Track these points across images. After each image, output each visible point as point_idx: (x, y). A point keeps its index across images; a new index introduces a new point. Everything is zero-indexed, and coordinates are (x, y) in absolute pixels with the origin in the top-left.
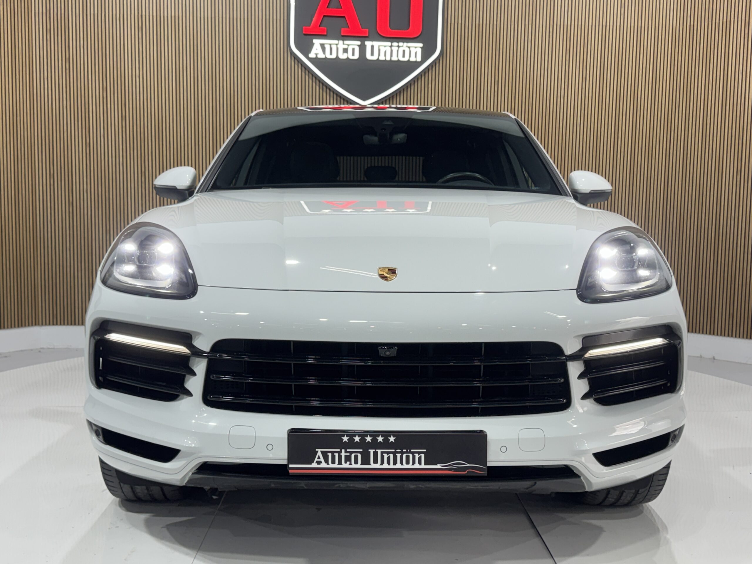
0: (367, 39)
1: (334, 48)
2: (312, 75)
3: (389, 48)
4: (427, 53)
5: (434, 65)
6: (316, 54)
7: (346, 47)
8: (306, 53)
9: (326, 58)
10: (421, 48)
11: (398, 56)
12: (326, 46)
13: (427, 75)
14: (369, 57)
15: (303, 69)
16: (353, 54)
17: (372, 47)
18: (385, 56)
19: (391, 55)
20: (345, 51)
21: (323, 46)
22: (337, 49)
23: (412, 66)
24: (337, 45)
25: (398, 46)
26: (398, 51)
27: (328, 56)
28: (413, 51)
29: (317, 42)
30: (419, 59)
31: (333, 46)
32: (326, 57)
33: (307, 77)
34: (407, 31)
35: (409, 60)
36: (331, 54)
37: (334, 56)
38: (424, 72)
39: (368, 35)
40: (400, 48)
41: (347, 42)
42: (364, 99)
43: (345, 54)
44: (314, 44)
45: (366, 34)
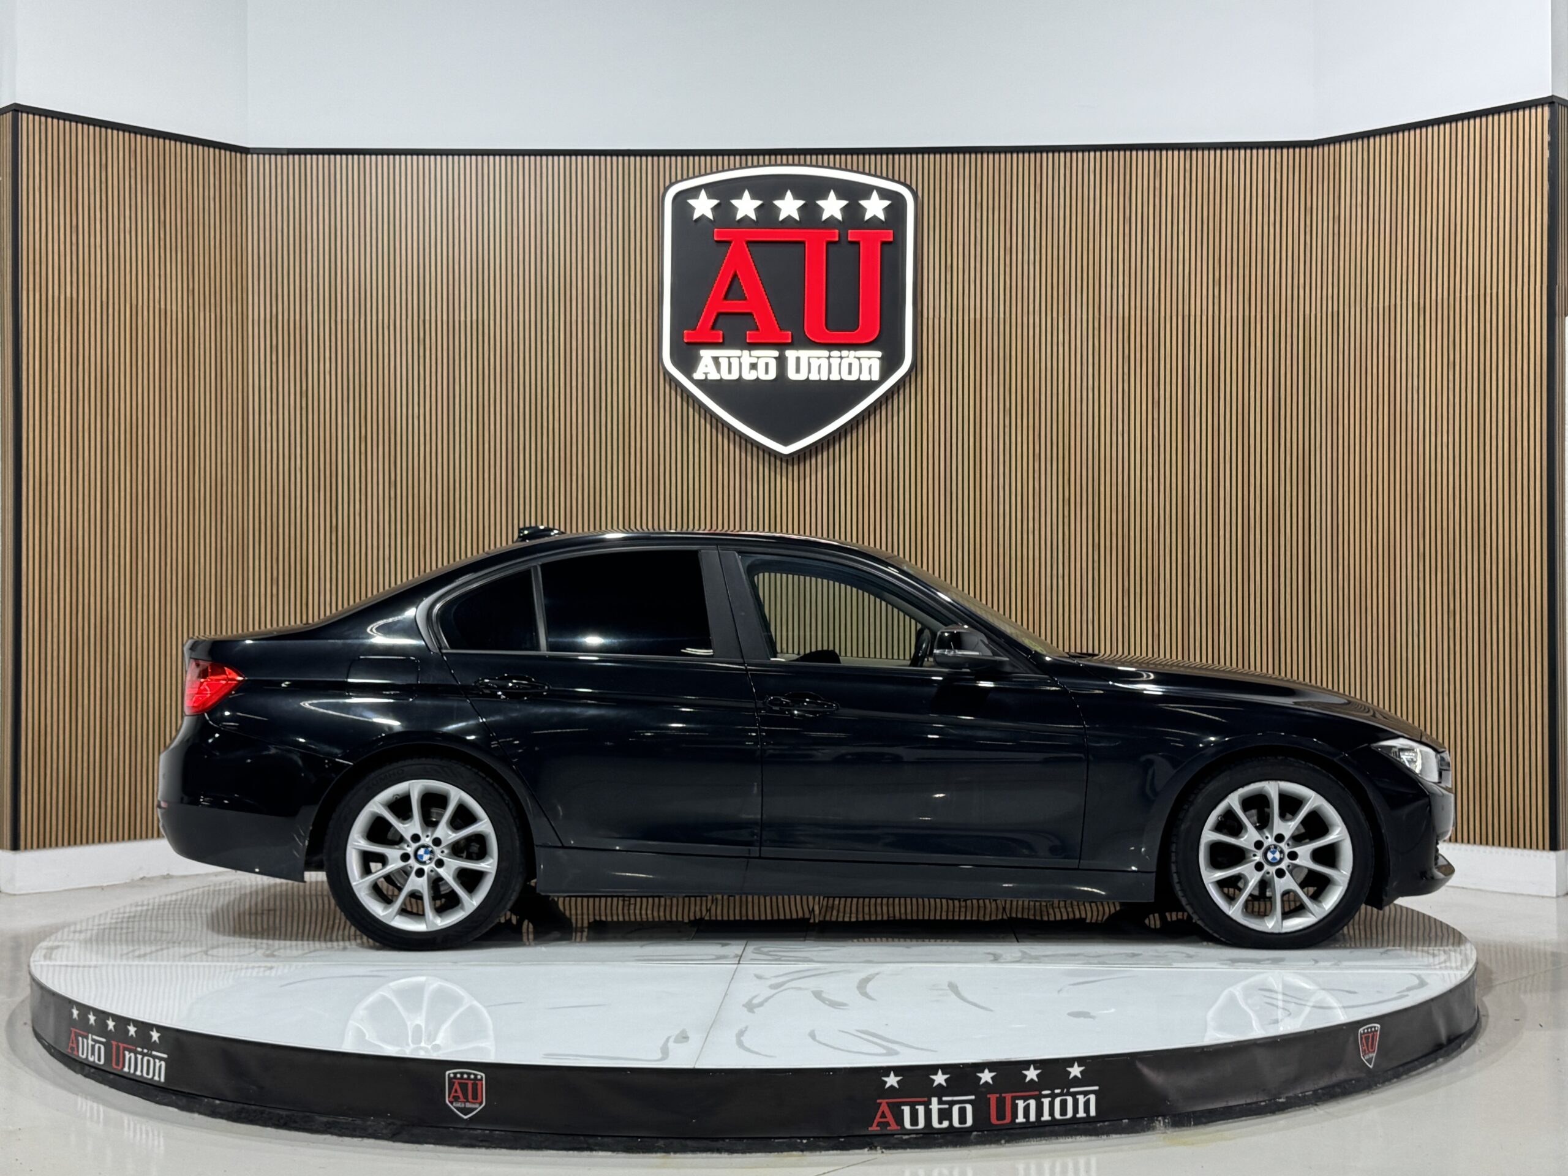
0: (788, 346)
1: (735, 363)
2: (700, 407)
3: (827, 360)
4: (889, 365)
5: (901, 385)
6: (706, 374)
7: (754, 360)
8: (688, 372)
9: (721, 380)
10: (879, 358)
11: (840, 373)
12: (721, 360)
13: (890, 402)
14: (792, 375)
15: (685, 397)
16: (767, 372)
17: (798, 359)
18: (819, 373)
19: (830, 372)
20: (754, 366)
21: (716, 360)
22: (740, 364)
23: (863, 388)
24: (739, 357)
25: (841, 357)
26: (840, 364)
27: (726, 376)
28: (866, 363)
29: (706, 355)
30: (876, 377)
31: (731, 359)
32: (721, 378)
33: (691, 410)
34: (855, 332)
35: (859, 379)
36: (730, 372)
37: (734, 376)
38: (886, 396)
39: (790, 341)
40: (844, 360)
41: (756, 353)
42: (786, 442)
43: (753, 372)
44: (702, 357)
45: (788, 339)
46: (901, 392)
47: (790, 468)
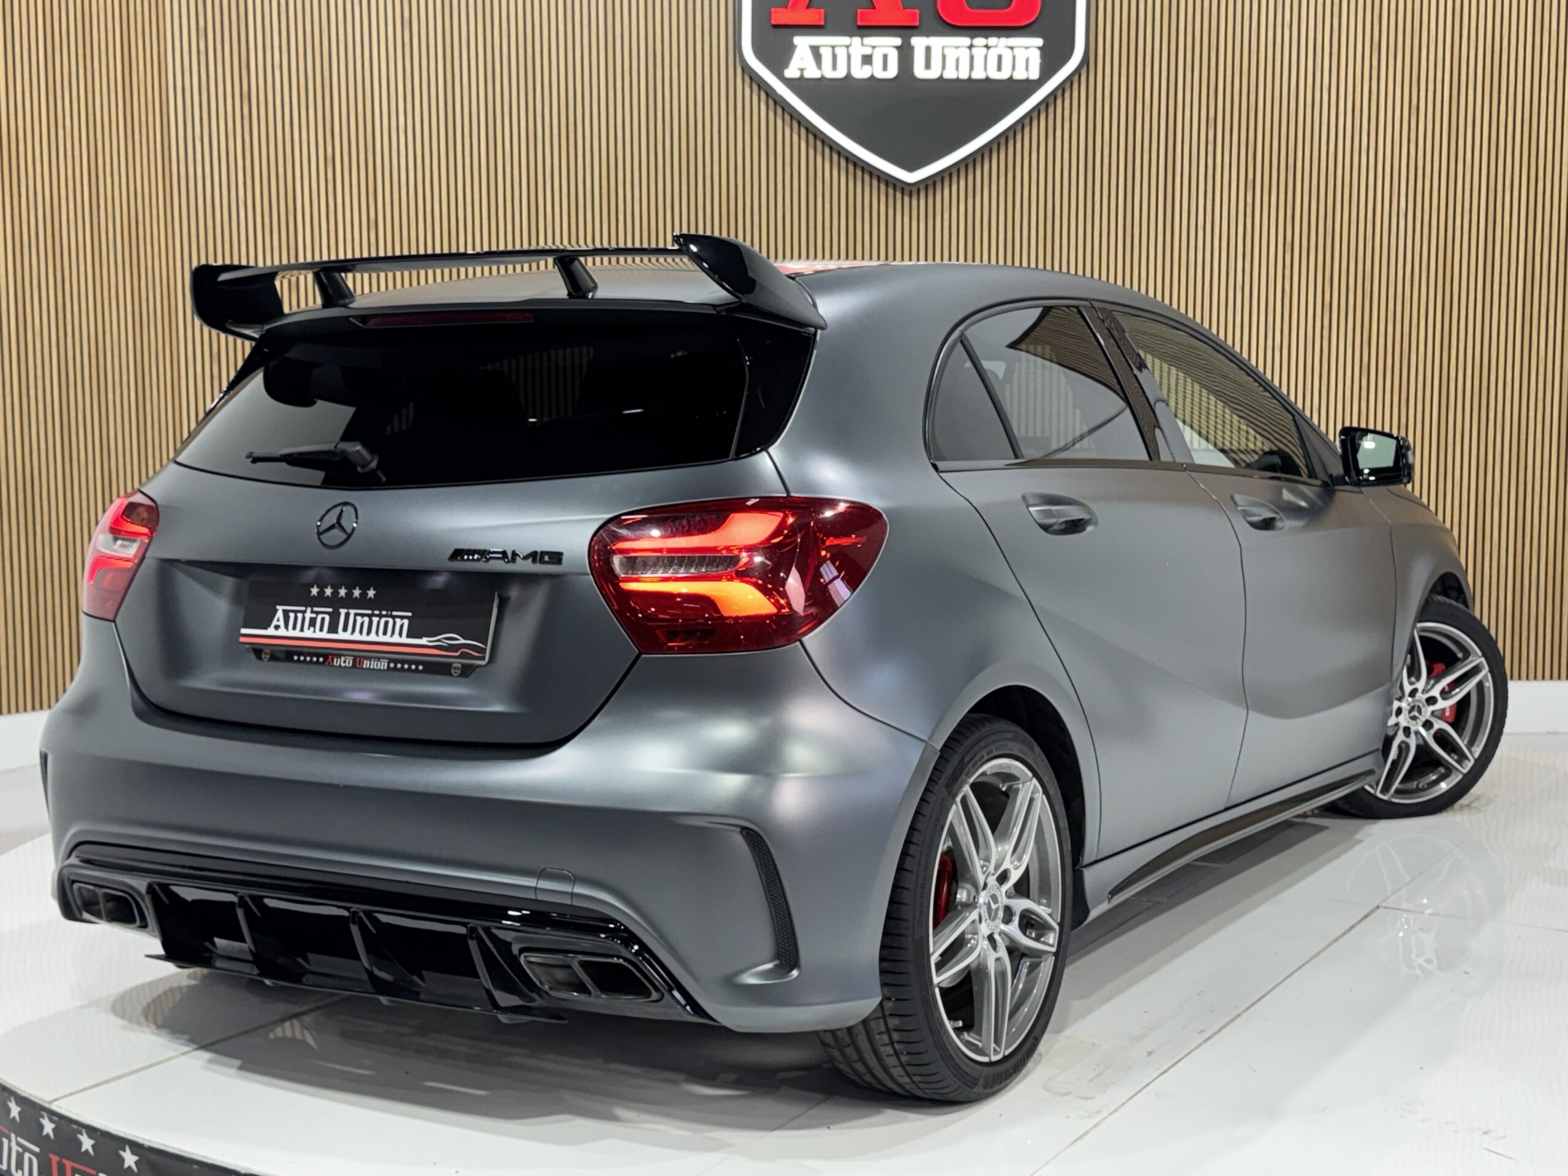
0: (915, 31)
1: (841, 53)
2: (792, 117)
3: (967, 51)
4: (1051, 61)
5: (1067, 86)
6: (802, 70)
7: (867, 51)
8: (777, 65)
9: (823, 78)
10: (1039, 48)
11: (985, 69)
12: (822, 50)
13: (1051, 110)
14: (920, 71)
15: (771, 103)
16: (885, 68)
17: (928, 49)
18: (957, 69)
19: (971, 68)
20: (867, 60)
21: (815, 51)
22: (849, 57)
23: (1017, 90)
24: (848, 47)
25: (987, 47)
26: (986, 57)
27: (829, 74)
28: (1021, 55)
29: (803, 43)
30: (1034, 74)
31: (837, 50)
32: (823, 76)
33: (779, 119)
34: (1007, 10)
35: (1011, 77)
36: (834, 67)
37: (840, 73)
38: (1045, 102)
39: (917, 24)
40: (991, 50)
41: (870, 40)
42: (911, 168)
43: (867, 68)
44: (796, 47)
45: (914, 20)
46: (1067, 95)
47: (914, 203)
